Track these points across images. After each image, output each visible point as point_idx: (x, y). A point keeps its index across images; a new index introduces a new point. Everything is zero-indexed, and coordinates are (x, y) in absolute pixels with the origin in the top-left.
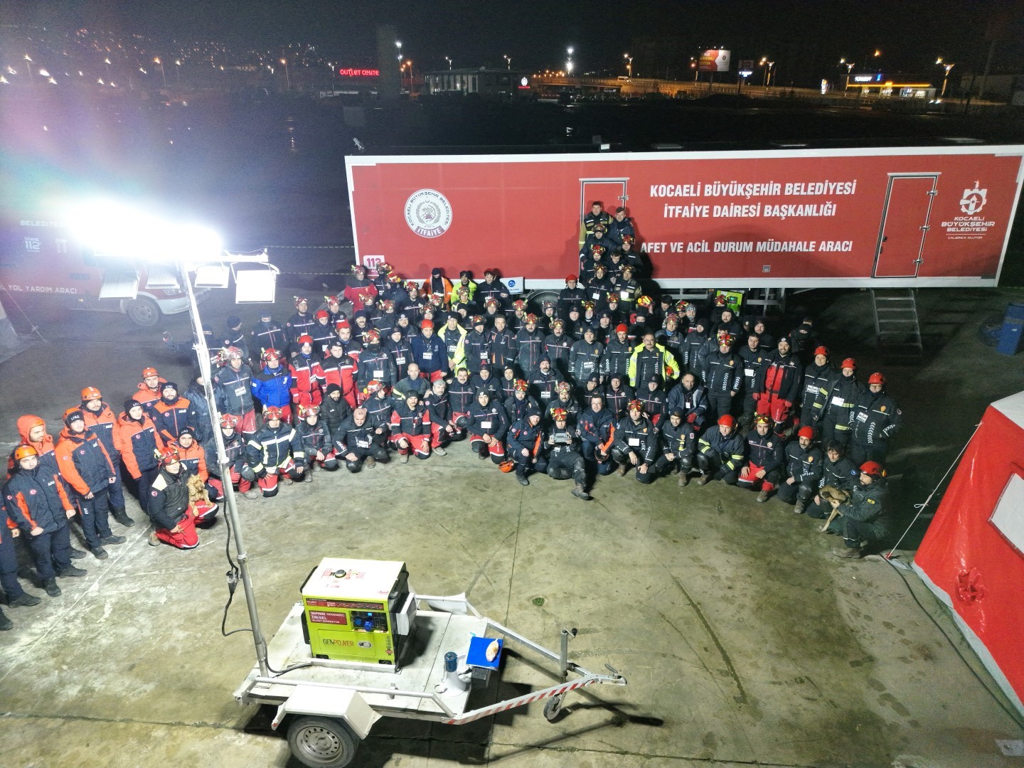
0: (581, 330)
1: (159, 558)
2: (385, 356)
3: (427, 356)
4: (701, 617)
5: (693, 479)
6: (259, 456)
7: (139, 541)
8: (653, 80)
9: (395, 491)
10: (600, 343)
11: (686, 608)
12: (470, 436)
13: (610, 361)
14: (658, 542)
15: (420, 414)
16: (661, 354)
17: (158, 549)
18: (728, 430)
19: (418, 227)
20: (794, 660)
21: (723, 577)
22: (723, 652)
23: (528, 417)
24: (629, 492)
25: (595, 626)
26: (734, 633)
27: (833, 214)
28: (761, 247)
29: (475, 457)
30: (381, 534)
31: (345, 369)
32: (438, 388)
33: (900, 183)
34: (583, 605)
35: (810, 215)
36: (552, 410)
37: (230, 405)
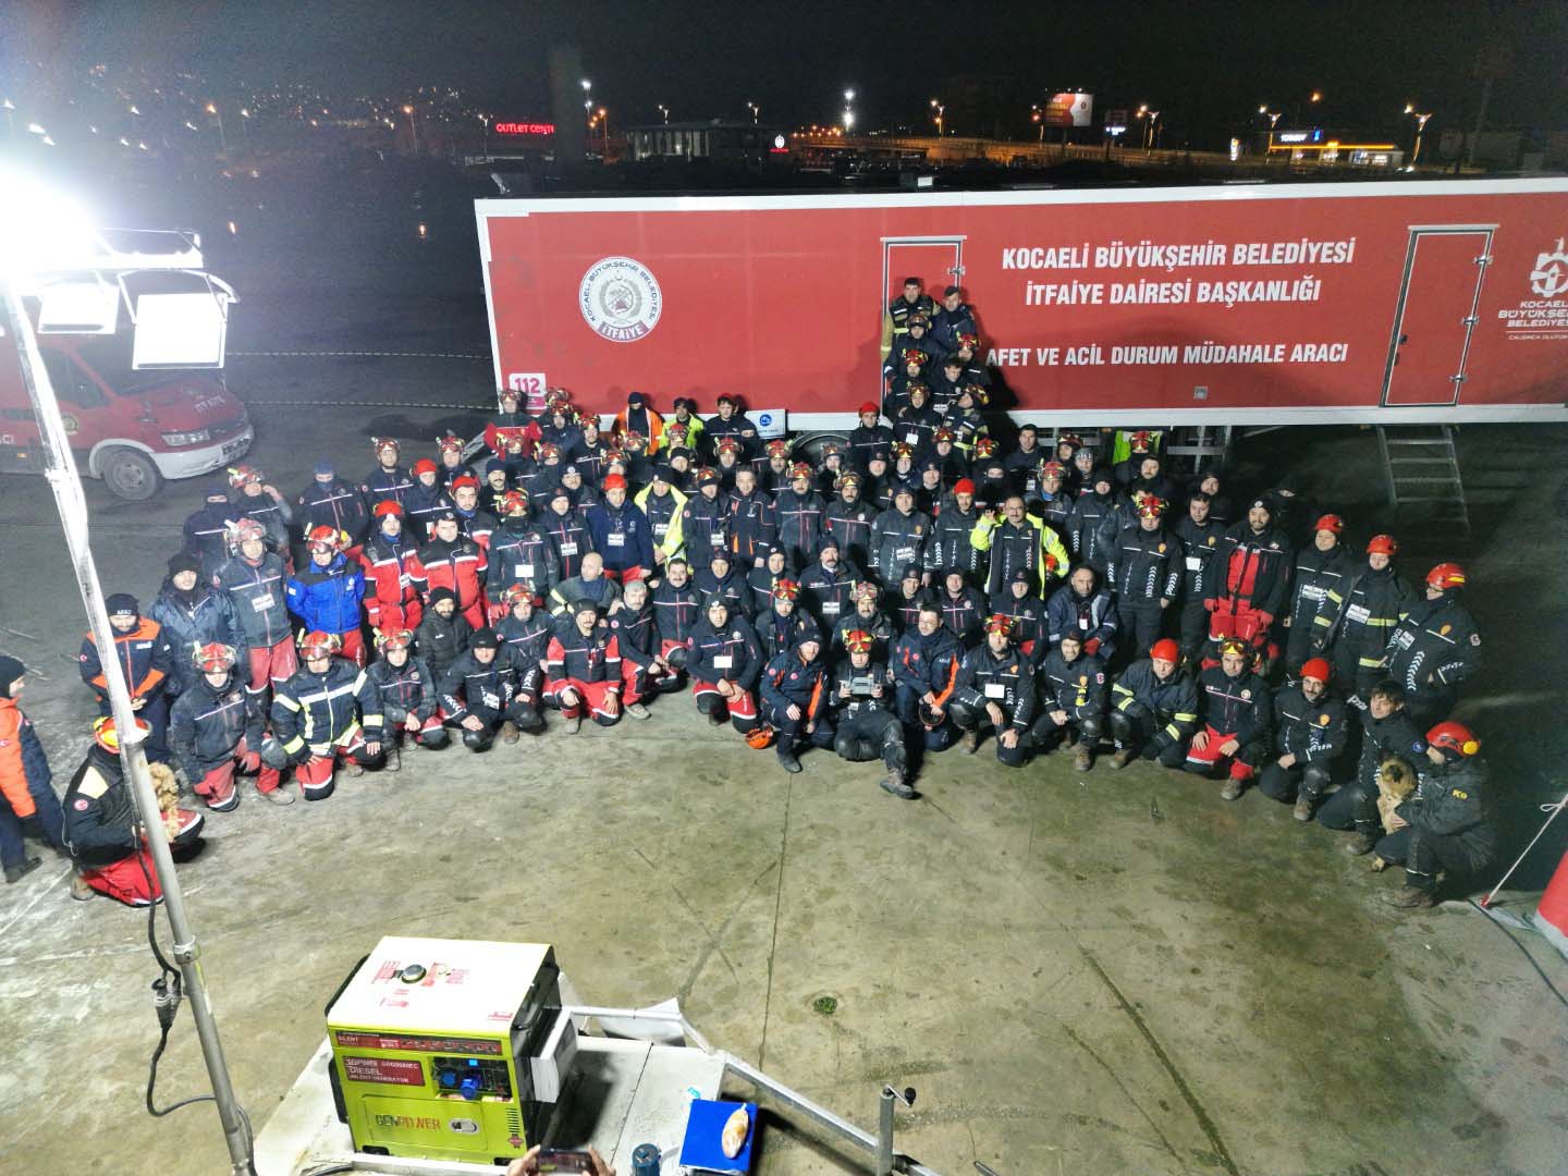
0: (890, 492)
1: (90, 923)
2: (537, 538)
3: (616, 539)
4: (1148, 1036)
5: (1101, 759)
6: (296, 723)
7: (54, 891)
8: (975, 141)
9: (553, 787)
10: (923, 515)
11: (1116, 1014)
12: (693, 682)
13: (942, 546)
14: (1049, 879)
15: (601, 644)
16: (1037, 532)
17: (88, 906)
18: (1169, 669)
19: (604, 324)
20: (1341, 1124)
21: (1178, 949)
22: (1199, 1111)
23: (798, 647)
24: (986, 783)
25: (938, 1057)
26: (1216, 1067)
27: (1316, 298)
28: (1193, 355)
29: (703, 722)
30: (523, 871)
31: (463, 563)
32: (634, 596)
33: (1427, 242)
34: (913, 1011)
35: (1275, 298)
36: (845, 633)
37: (240, 628)
